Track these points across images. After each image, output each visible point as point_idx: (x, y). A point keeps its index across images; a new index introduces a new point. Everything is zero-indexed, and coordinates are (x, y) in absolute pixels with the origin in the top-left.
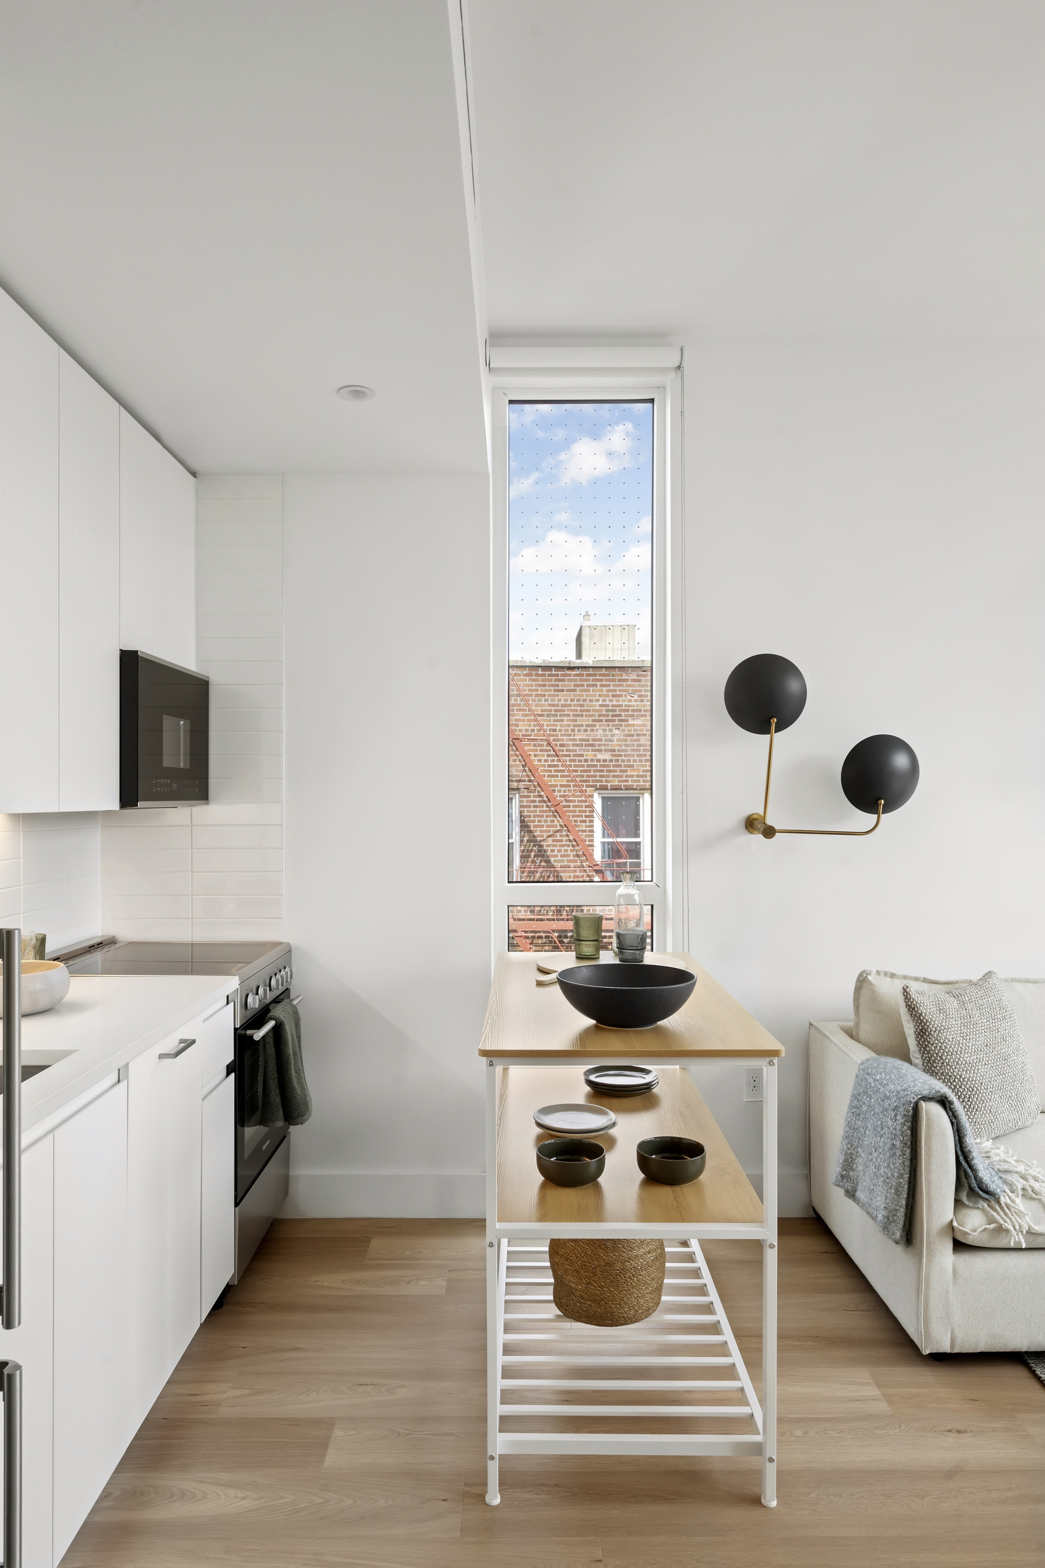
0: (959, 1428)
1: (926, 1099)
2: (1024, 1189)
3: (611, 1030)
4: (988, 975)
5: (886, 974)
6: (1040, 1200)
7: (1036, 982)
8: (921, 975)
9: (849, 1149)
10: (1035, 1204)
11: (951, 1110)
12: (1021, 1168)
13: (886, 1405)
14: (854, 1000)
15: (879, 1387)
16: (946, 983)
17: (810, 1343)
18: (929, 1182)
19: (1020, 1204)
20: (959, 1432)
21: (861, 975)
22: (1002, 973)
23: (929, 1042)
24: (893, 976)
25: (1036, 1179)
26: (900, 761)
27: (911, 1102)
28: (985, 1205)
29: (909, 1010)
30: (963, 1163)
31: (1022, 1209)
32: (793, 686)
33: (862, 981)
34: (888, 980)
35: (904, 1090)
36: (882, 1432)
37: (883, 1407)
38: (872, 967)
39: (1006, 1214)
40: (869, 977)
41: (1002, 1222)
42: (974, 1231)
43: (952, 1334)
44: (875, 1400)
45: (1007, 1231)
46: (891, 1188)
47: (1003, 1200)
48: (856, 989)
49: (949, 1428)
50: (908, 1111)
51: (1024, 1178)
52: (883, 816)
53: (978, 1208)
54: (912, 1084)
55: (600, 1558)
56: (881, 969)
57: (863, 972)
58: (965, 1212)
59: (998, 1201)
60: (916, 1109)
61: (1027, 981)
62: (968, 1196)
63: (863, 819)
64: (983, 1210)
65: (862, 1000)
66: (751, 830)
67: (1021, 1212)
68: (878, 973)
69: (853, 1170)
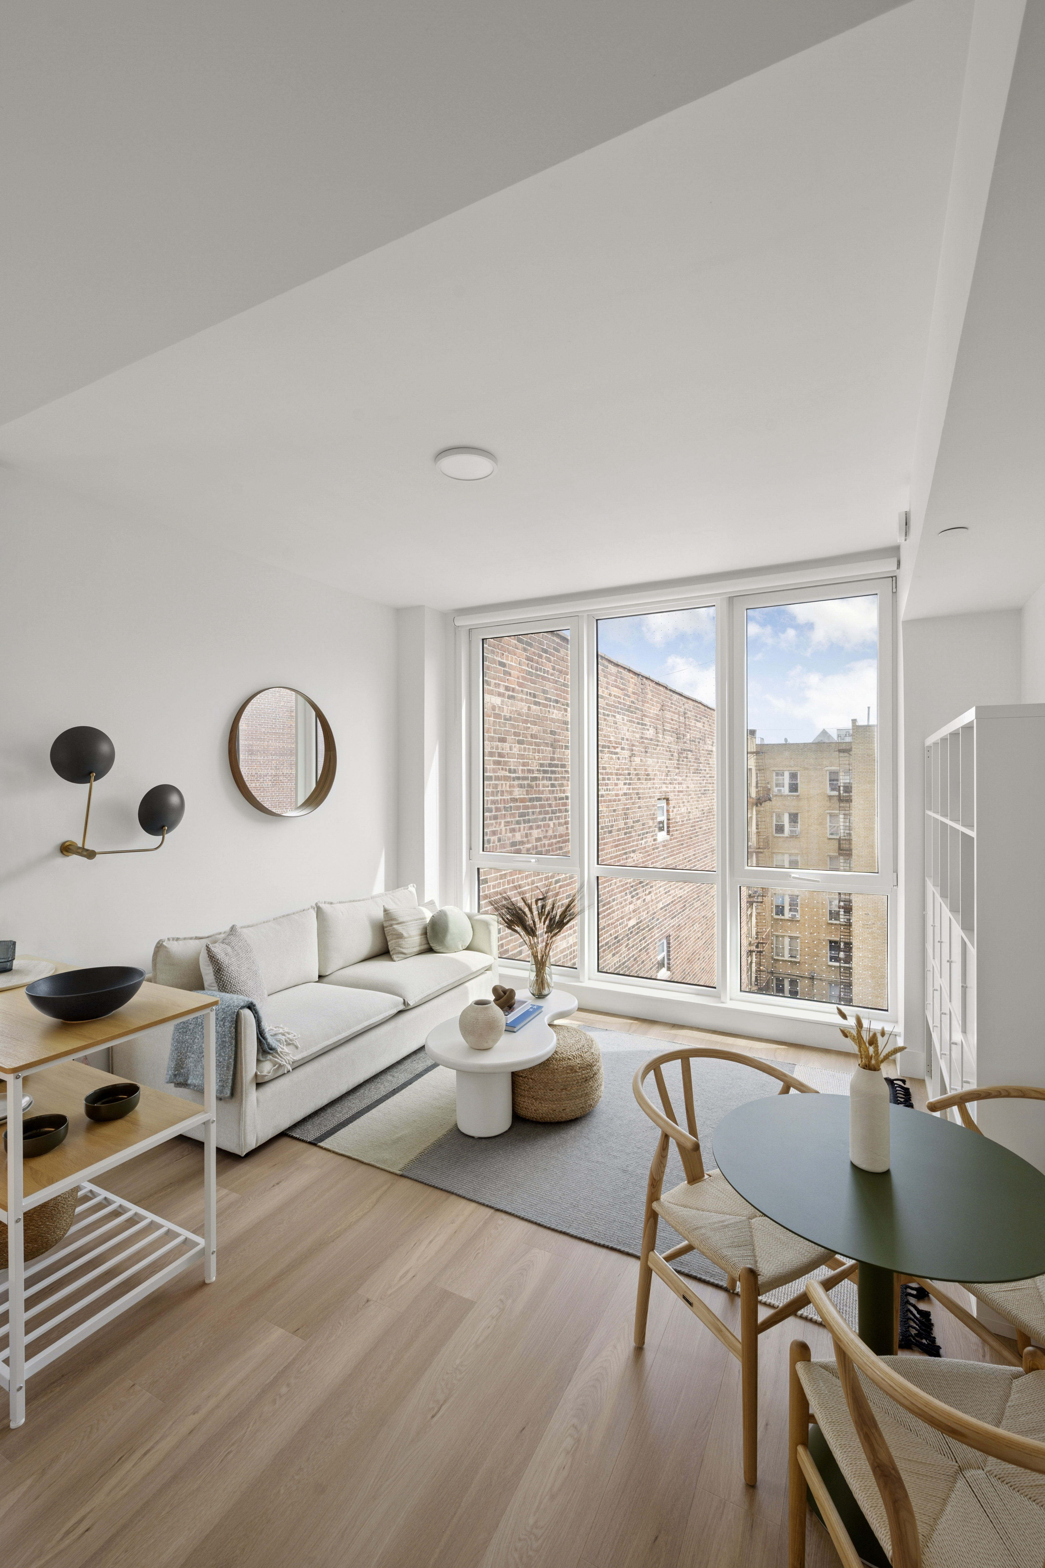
0: (277, 1182)
1: (243, 1007)
2: (286, 1041)
3: (86, 1023)
4: (233, 928)
5: (173, 939)
6: (293, 1044)
7: (252, 926)
8: (194, 935)
9: (179, 1056)
10: (291, 1047)
11: (254, 1009)
12: (281, 1031)
13: (235, 1194)
14: (153, 961)
15: (225, 1188)
16: (208, 937)
17: (169, 1190)
18: (245, 1055)
19: (286, 1049)
20: (278, 1184)
21: (158, 943)
22: (239, 925)
23: (223, 975)
24: (178, 939)
25: (289, 1033)
26: (174, 799)
27: (235, 1012)
28: (271, 1057)
29: (210, 958)
30: (261, 1038)
31: (287, 1051)
32: (104, 748)
33: (159, 947)
34: (175, 942)
35: (228, 1007)
36: (242, 1208)
37: (234, 1196)
38: (164, 937)
39: (281, 1057)
40: (164, 944)
41: (281, 1062)
42: (269, 1073)
43: (257, 1136)
44: (228, 1195)
45: (284, 1065)
46: (223, 1067)
47: (279, 1050)
48: (154, 953)
49: (272, 1185)
50: (233, 1018)
51: (283, 1035)
52: (166, 836)
53: (268, 1060)
54: (231, 1002)
55: (133, 1383)
56: (170, 936)
57: (160, 940)
58: (262, 1065)
59: (277, 1053)
60: (238, 1015)
61: (249, 926)
62: (262, 1055)
63: (152, 840)
64: (270, 1060)
65: (159, 959)
66: (65, 853)
67: (288, 1053)
68: (169, 939)
69: (182, 1068)
